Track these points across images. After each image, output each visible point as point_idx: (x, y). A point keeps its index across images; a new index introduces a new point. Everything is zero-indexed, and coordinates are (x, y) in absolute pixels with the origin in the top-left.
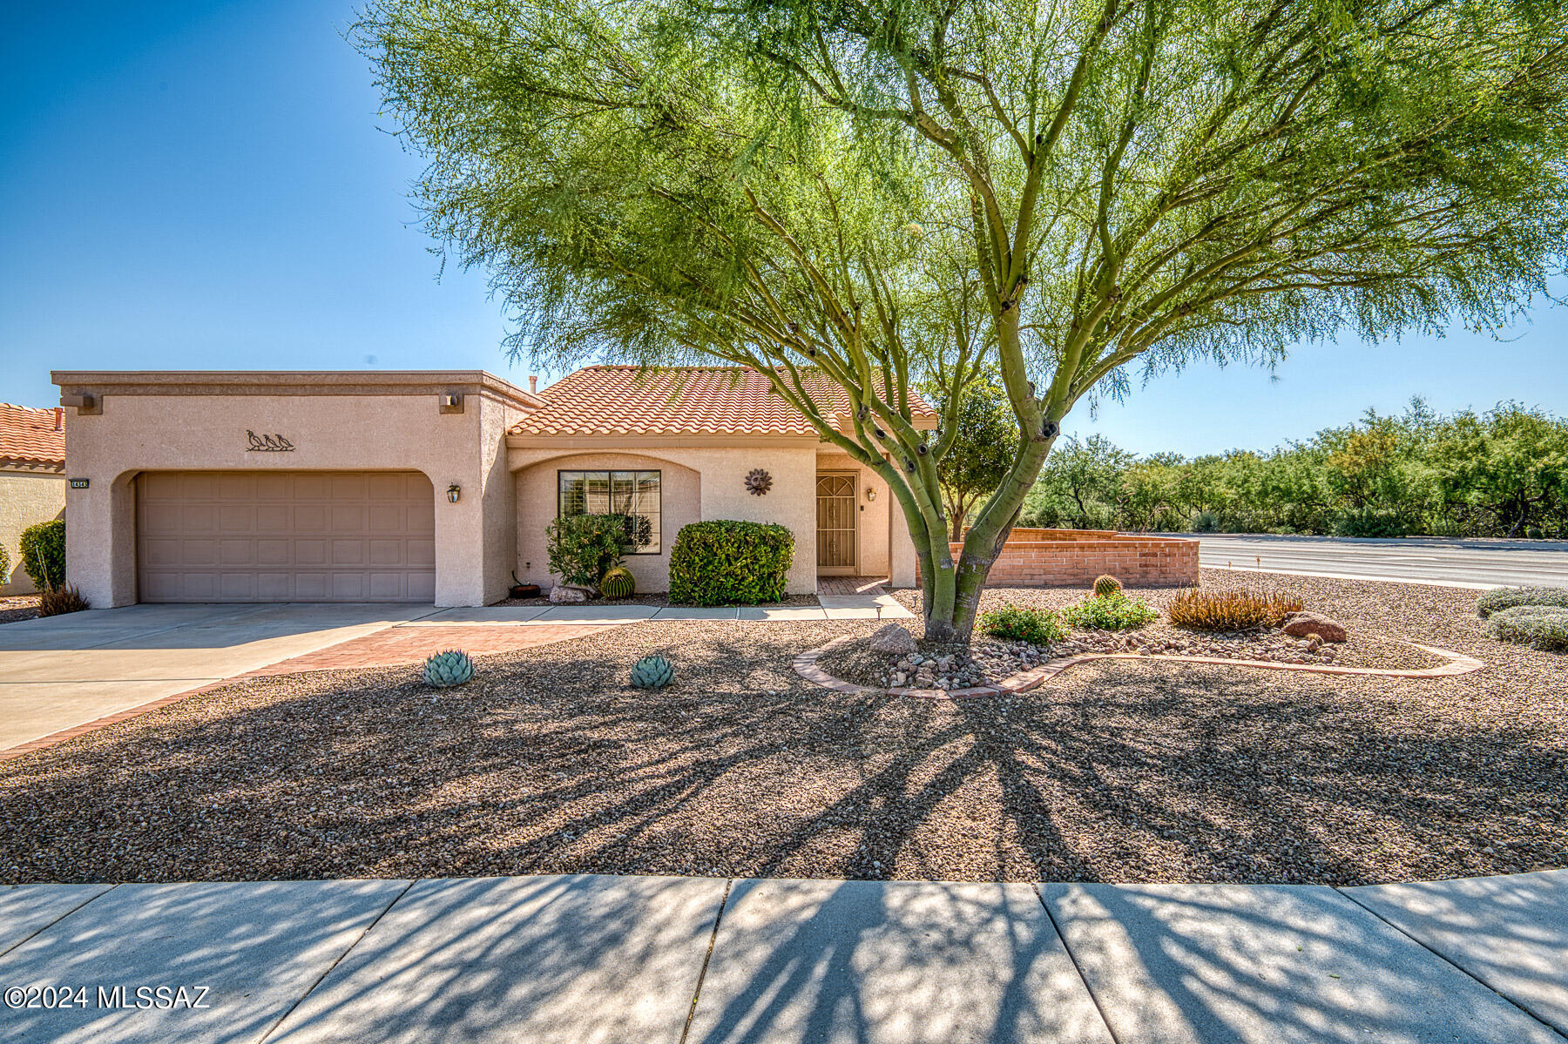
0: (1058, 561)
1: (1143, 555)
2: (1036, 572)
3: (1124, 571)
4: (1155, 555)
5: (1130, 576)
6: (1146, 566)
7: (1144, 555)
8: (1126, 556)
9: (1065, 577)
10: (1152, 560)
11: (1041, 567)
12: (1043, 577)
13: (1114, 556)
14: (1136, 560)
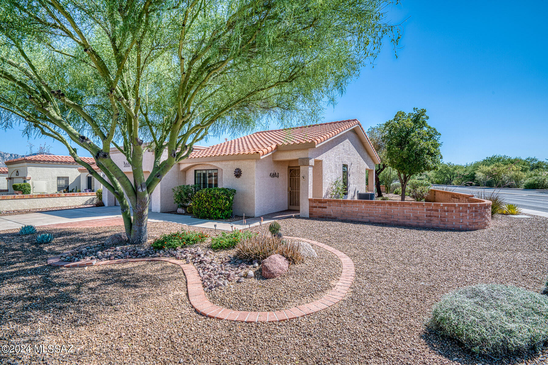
0: (377, 210)
1: (427, 210)
2: (365, 215)
3: (416, 218)
4: (437, 211)
5: (420, 221)
6: (430, 216)
7: (429, 210)
8: (417, 210)
9: (380, 218)
10: (435, 213)
11: (367, 213)
12: (369, 218)
13: (409, 209)
14: (423, 213)
